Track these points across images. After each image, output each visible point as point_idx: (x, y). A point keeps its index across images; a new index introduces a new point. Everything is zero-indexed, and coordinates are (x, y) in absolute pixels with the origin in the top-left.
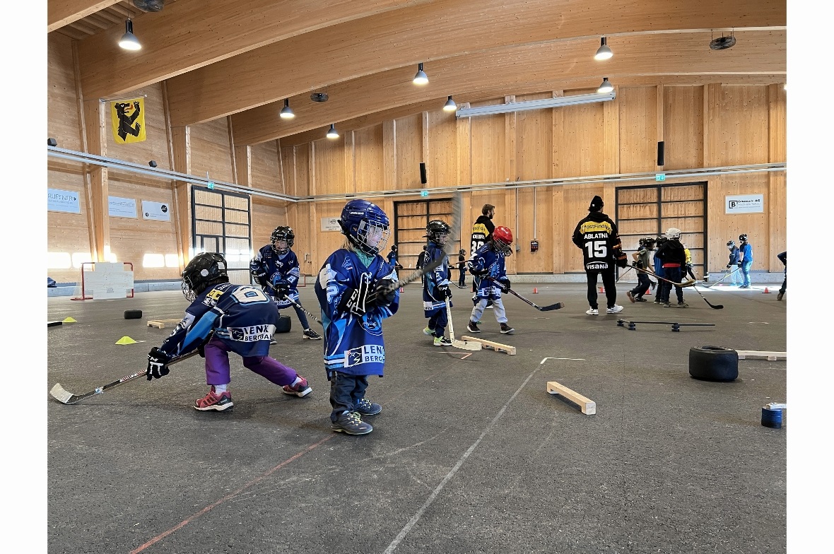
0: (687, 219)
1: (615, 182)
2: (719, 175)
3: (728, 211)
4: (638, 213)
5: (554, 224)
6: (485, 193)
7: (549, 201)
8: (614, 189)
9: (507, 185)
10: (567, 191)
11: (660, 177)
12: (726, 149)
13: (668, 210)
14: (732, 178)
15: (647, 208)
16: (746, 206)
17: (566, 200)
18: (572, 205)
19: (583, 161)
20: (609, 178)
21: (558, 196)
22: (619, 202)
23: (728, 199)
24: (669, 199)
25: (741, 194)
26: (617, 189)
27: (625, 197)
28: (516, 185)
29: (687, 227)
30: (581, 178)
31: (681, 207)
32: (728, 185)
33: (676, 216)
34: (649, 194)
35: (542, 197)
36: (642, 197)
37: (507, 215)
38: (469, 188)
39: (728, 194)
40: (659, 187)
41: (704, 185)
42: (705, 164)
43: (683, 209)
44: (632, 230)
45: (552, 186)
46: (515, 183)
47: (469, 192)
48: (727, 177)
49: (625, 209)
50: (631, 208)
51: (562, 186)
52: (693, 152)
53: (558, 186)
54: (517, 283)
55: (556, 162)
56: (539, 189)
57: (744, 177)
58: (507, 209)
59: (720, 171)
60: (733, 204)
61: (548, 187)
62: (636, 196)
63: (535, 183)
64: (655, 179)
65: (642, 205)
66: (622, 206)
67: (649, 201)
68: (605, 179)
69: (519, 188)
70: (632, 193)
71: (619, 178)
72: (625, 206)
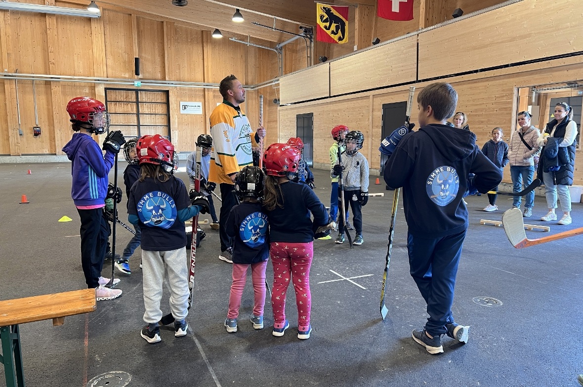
0: (157, 115)
1: (104, 84)
2: (176, 87)
3: (182, 112)
4: (123, 109)
5: (54, 113)
7: (49, 93)
8: (103, 89)
9: (5, 76)
10: (64, 86)
11: (137, 84)
12: (179, 69)
13: (144, 108)
14: (184, 90)
15: (129, 105)
16: (192, 109)
17: (64, 94)
19: (76, 64)
20: (98, 80)
21: (56, 89)
22: (108, 100)
23: (182, 103)
24: (144, 100)
25: (189, 101)
26: (106, 89)
27: (112, 95)
28: (15, 76)
29: (157, 121)
30: (75, 77)
31: (152, 106)
32: (181, 95)
33: (149, 113)
34: (130, 95)
35: (42, 88)
36: (125, 97)
37: (7, 103)
39: (182, 100)
40: (137, 91)
41: (167, 92)
42: (167, 78)
43: (154, 108)
44: (119, 122)
45: (50, 81)
46: (14, 74)
48: (180, 89)
49: (113, 105)
50: (118, 105)
51: (59, 81)
52: (159, 69)
53: (56, 81)
54: (22, 164)
55: (53, 61)
56: (38, 82)
57: (190, 90)
58: (7, 97)
59: (176, 84)
60: (185, 108)
61: (46, 81)
62: (121, 96)
63: (33, 77)
64: (134, 85)
65: (125, 103)
66: (110, 103)
67: (130, 100)
68: (96, 80)
69: (18, 79)
70: (117, 93)
71: (107, 81)
72: (113, 103)
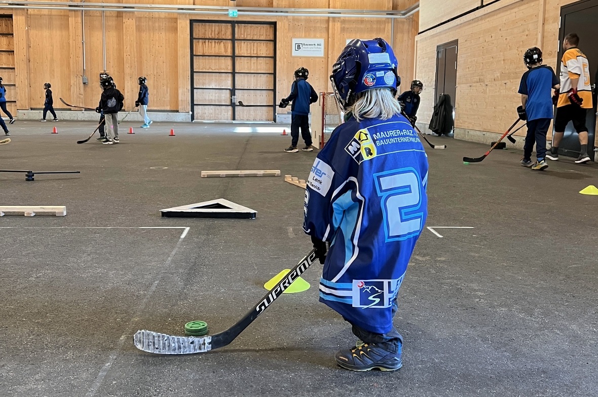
0: (259, 59)
1: (190, 14)
2: (287, 16)
3: (294, 53)
4: (213, 49)
5: (125, 55)
6: (46, 12)
7: (119, 28)
8: (188, 22)
9: (70, 6)
10: (139, 19)
11: (233, 13)
13: (242, 49)
14: (298, 20)
15: (222, 44)
16: (309, 49)
17: (139, 29)
18: (144, 35)
20: (182, 9)
21: (129, 23)
22: (194, 36)
23: (295, 41)
24: (242, 37)
25: (305, 37)
26: (192, 22)
27: (199, 30)
28: (82, 6)
29: (259, 67)
30: (153, 6)
31: (254, 46)
32: (297, 27)
33: (249, 55)
34: (223, 29)
35: (112, 22)
36: (216, 33)
37: (71, 41)
38: (23, 5)
39: (295, 37)
40: (233, 23)
41: (274, 24)
42: (274, 4)
43: (255, 49)
44: (208, 67)
45: (122, 12)
47: (24, 9)
48: (294, 19)
49: (201, 44)
50: (207, 43)
51: (133, 12)
53: (130, 12)
54: (84, 121)
56: (108, 14)
57: (308, 20)
58: (71, 34)
59: (287, 12)
60: (299, 47)
61: (119, 12)
62: (211, 31)
63: (103, 7)
64: (228, 14)
65: (217, 41)
66: (197, 40)
67: (224, 37)
68: (179, 9)
69: (85, 10)
70: (207, 27)
71: (194, 9)
72: (201, 40)
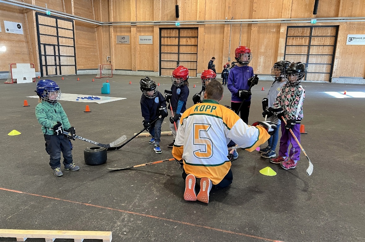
0: (325, 47)
1: (288, 23)
2: (346, 22)
3: (348, 43)
4: (298, 42)
5: (251, 46)
6: (213, 25)
7: (249, 33)
8: (286, 27)
9: (226, 22)
10: (260, 27)
11: (314, 21)
12: (352, 6)
13: (314, 42)
14: (353, 24)
15: (304, 39)
16: (358, 41)
17: (259, 32)
18: (261, 35)
19: (270, 9)
20: (284, 21)
21: (254, 29)
22: (288, 35)
23: (349, 36)
24: (316, 35)
25: (356, 33)
26: (288, 27)
27: (292, 32)
28: (231, 22)
29: (324, 51)
31: (321, 39)
32: (351, 28)
33: (319, 45)
34: (305, 31)
35: (246, 29)
36: (301, 33)
37: (224, 40)
38: (203, 22)
39: (350, 33)
40: (311, 27)
41: (337, 27)
42: (339, 15)
43: (323, 41)
44: (294, 52)
45: (251, 24)
46: (231, 21)
47: (204, 24)
48: (350, 23)
49: (291, 39)
50: (298, 39)
51: (257, 23)
52: (333, 8)
53: (255, 24)
55: (255, 9)
57: (359, 24)
58: (225, 36)
59: (347, 20)
60: (351, 40)
61: (249, 24)
62: (298, 32)
63: (242, 21)
64: (310, 22)
65: (301, 37)
66: (289, 37)
67: (305, 35)
68: (282, 21)
69: (232, 24)
70: (296, 30)
71: (290, 21)
72: (291, 37)
